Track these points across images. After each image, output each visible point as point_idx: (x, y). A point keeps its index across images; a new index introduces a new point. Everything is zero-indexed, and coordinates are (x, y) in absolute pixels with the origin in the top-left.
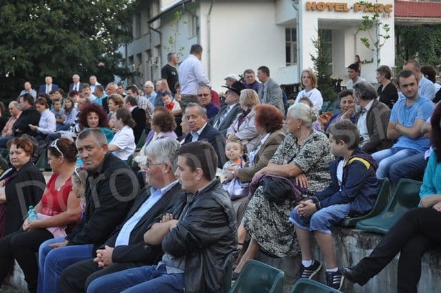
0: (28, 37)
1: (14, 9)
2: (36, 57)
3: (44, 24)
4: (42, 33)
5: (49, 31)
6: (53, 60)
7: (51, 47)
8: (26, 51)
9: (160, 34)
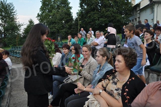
0: (108, 16)
1: (105, 9)
2: (110, 20)
3: (112, 13)
4: (111, 15)
5: (113, 14)
6: (114, 21)
7: (113, 18)
8: (108, 19)
9: (140, 14)
